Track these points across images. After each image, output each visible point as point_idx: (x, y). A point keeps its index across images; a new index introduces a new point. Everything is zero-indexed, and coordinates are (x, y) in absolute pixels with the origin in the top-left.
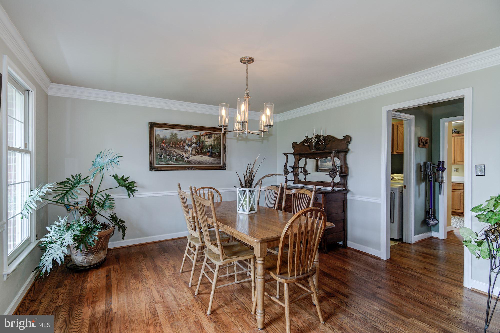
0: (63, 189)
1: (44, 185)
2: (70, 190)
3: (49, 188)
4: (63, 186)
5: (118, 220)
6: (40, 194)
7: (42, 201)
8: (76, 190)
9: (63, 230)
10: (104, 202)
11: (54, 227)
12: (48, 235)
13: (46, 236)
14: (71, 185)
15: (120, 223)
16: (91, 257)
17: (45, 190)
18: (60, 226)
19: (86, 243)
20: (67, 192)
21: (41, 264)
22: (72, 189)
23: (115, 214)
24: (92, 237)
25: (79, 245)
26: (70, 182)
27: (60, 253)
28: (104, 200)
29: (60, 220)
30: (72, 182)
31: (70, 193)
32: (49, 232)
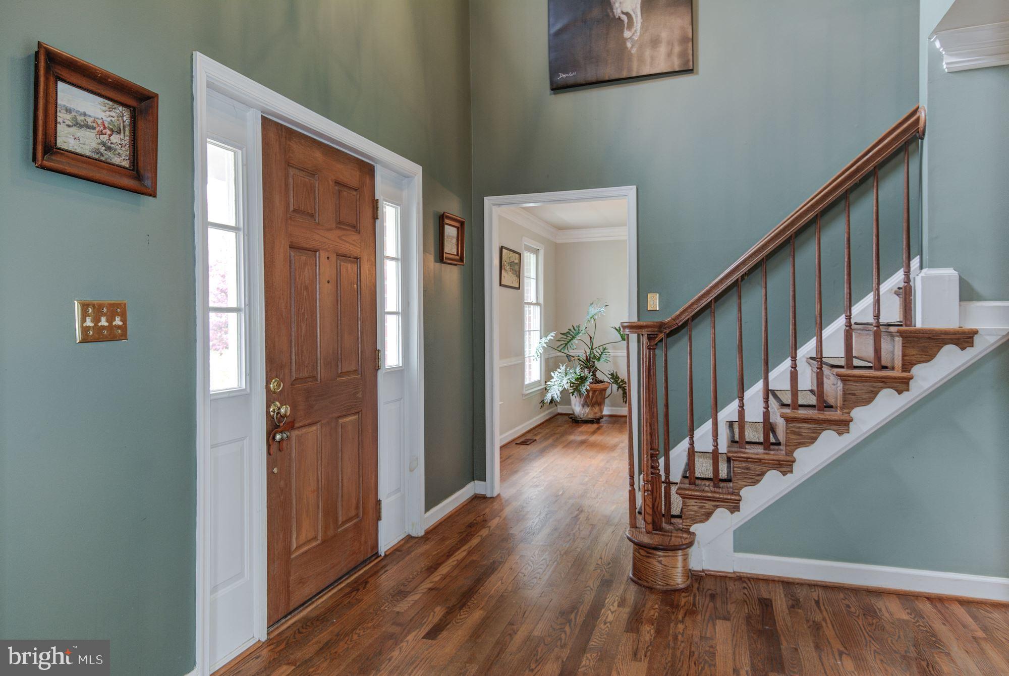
0: (565, 340)
1: (549, 334)
2: (570, 341)
3: (552, 336)
4: (565, 337)
5: (620, 380)
6: (546, 341)
7: (546, 347)
8: (574, 340)
9: (563, 377)
10: (600, 355)
11: (556, 373)
12: (552, 380)
13: (551, 381)
14: (572, 336)
15: (621, 383)
16: (587, 410)
17: (549, 337)
18: (560, 373)
19: (579, 392)
20: (568, 342)
21: (545, 398)
22: (572, 339)
23: (616, 372)
24: (584, 386)
25: (574, 392)
26: (571, 333)
27: (557, 391)
28: (600, 353)
29: (561, 367)
30: (573, 333)
31: (570, 343)
32: (553, 378)
